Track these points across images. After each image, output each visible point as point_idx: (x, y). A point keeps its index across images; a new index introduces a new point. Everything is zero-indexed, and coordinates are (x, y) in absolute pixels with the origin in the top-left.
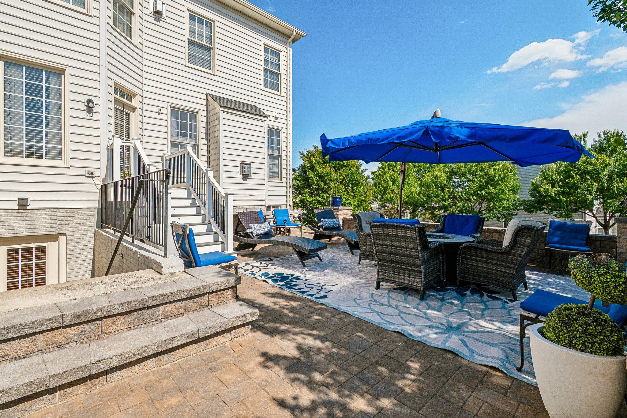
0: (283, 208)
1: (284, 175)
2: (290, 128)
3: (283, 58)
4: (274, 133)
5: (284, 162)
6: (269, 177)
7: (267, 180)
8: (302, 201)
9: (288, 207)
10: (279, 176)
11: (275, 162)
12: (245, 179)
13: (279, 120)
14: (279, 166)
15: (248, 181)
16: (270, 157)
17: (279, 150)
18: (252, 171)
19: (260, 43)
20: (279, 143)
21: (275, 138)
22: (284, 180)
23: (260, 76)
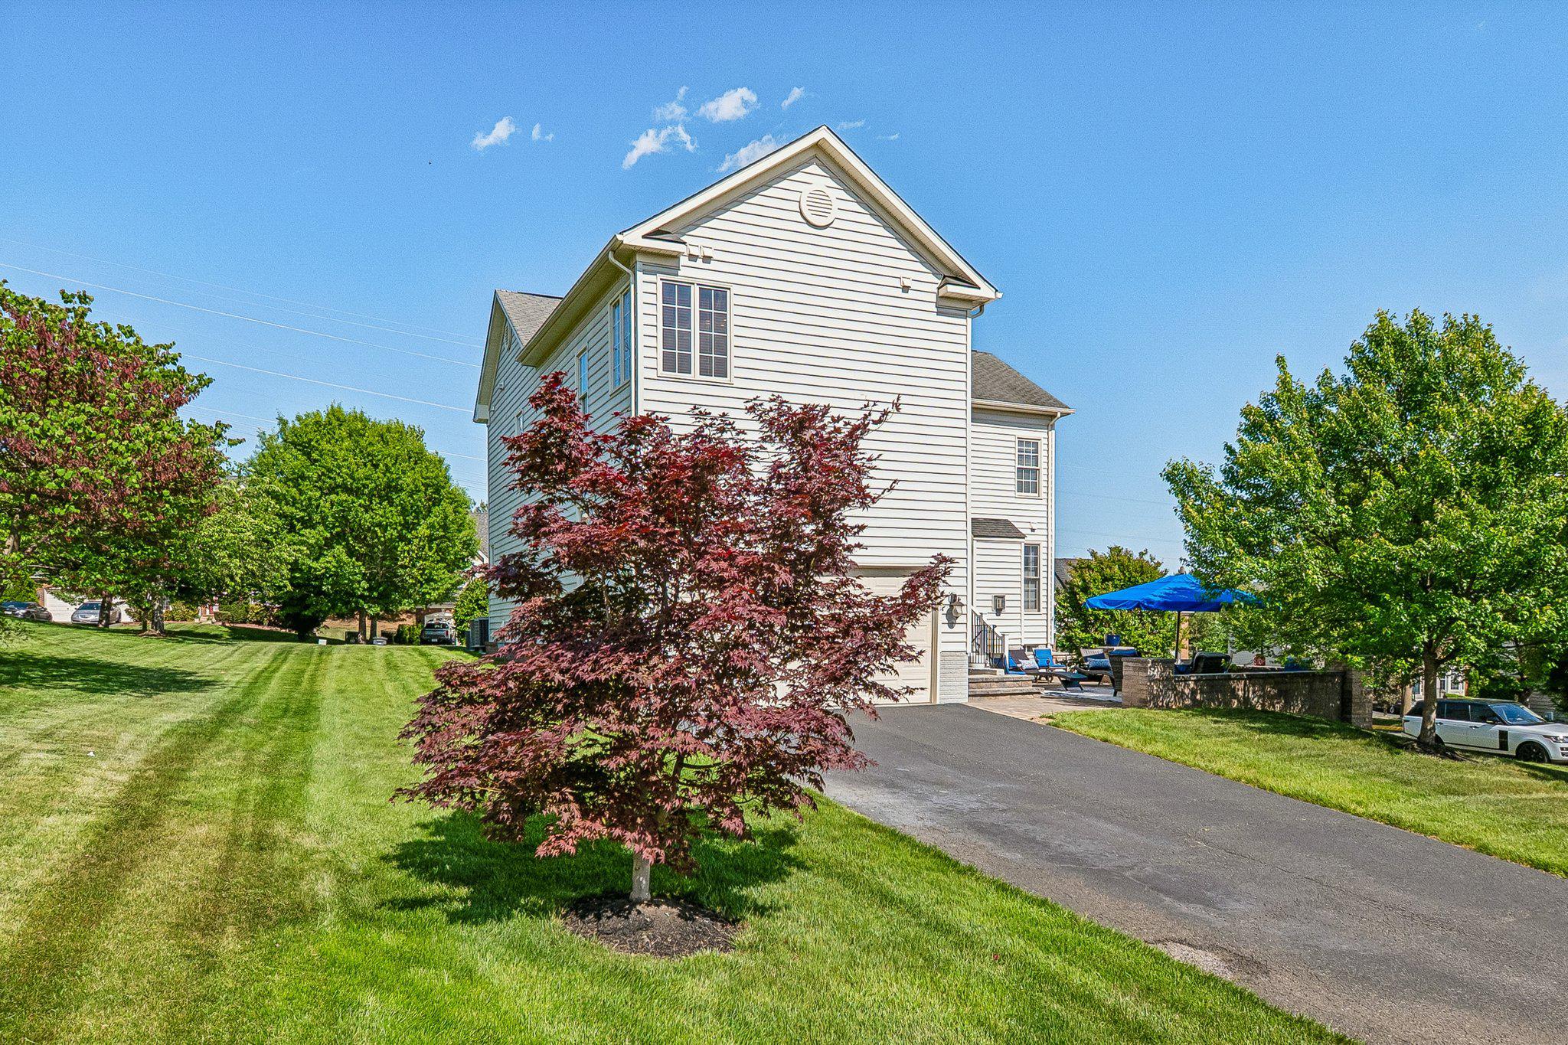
0: (1044, 647)
1: (1043, 605)
2: (1052, 541)
3: (1042, 447)
4: (1032, 549)
5: (1043, 587)
6: (1027, 607)
7: (1023, 612)
8: (1069, 639)
9: (1049, 647)
10: (1037, 606)
11: (1031, 587)
12: (998, 614)
13: (1036, 532)
14: (1037, 593)
15: (1002, 616)
16: (1027, 581)
17: (1036, 571)
18: (1007, 604)
19: (1013, 438)
20: (1036, 561)
21: (1032, 556)
22: (1043, 611)
23: (1013, 479)
